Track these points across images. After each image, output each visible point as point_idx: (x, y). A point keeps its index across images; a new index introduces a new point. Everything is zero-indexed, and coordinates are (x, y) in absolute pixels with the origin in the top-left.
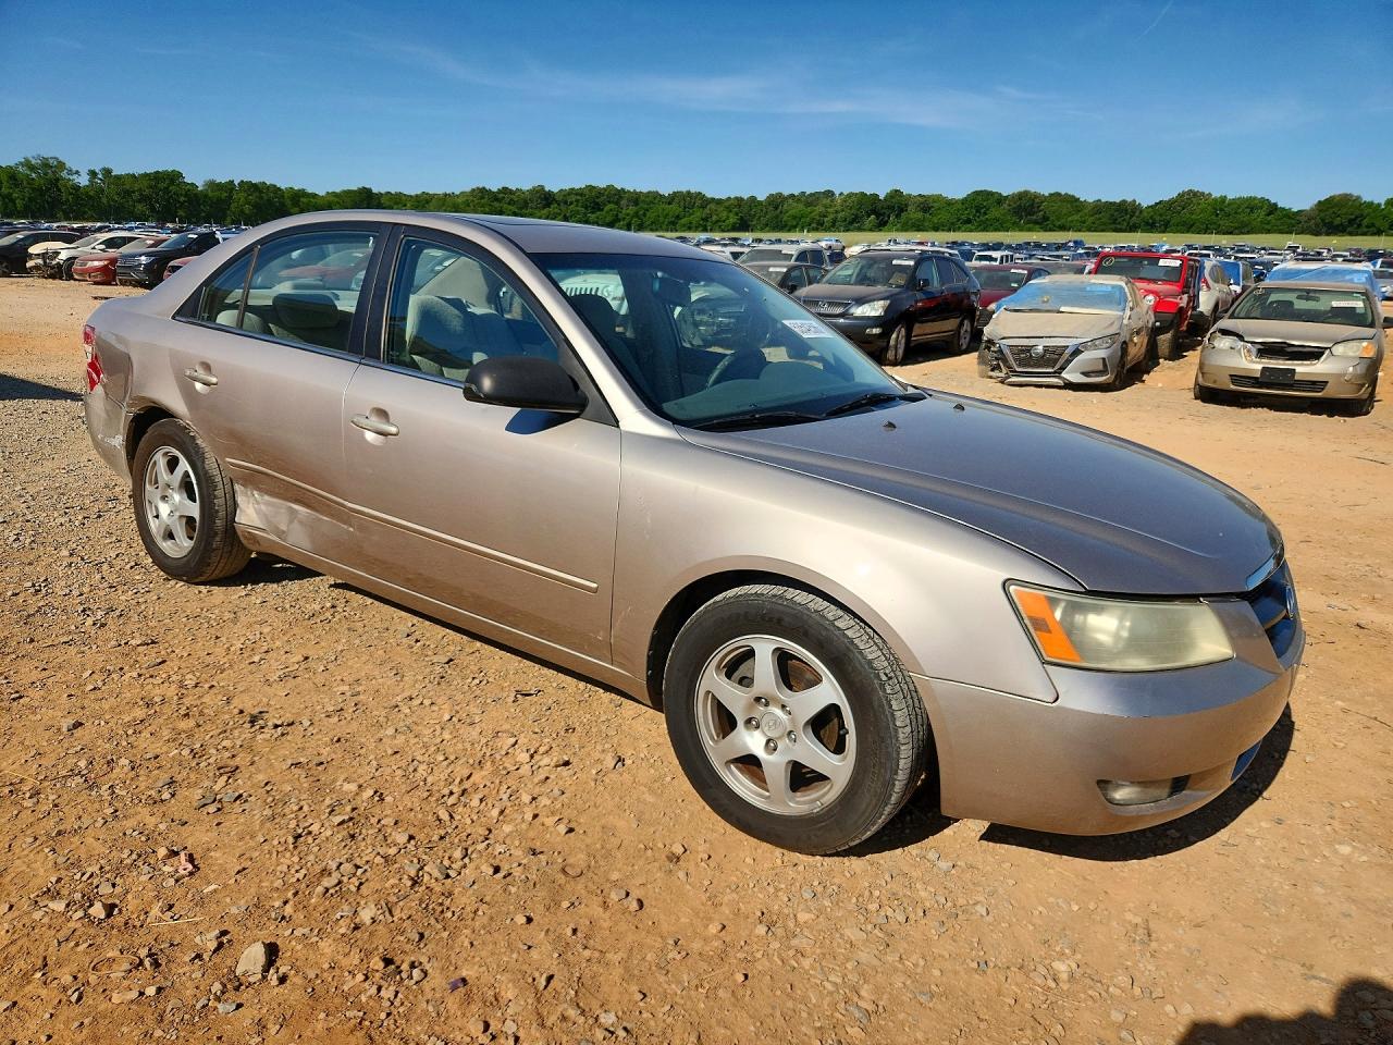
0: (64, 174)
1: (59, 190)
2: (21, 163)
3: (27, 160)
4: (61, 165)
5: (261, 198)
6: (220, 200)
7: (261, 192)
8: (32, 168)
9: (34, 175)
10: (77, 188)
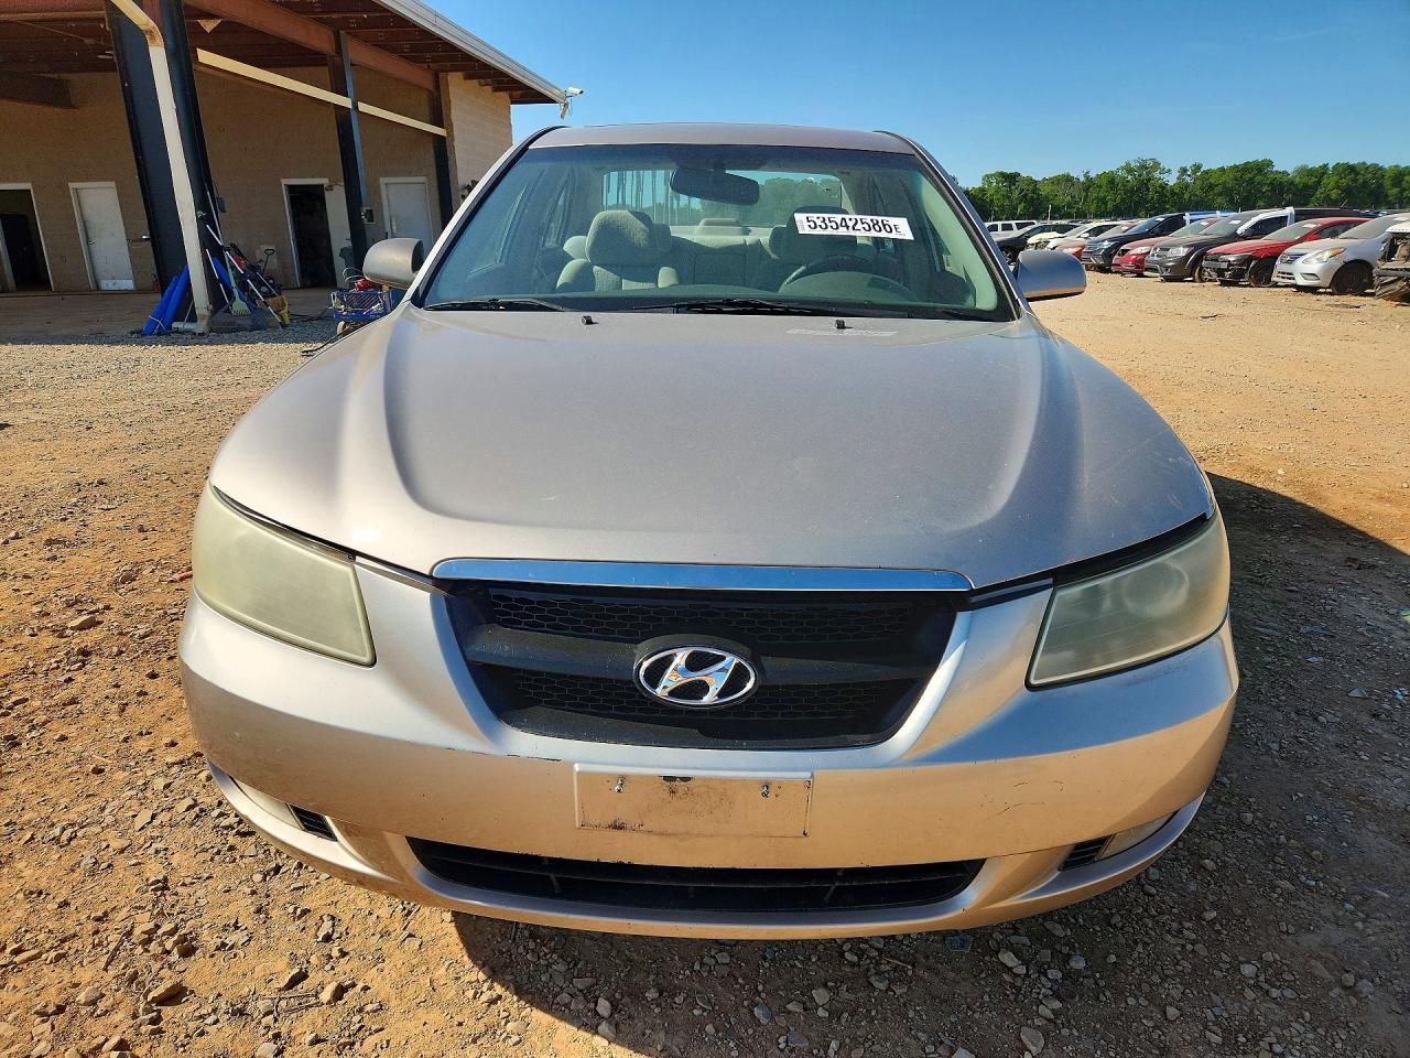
0: (1157, 174)
1: (1148, 189)
2: (1122, 168)
3: (1128, 164)
4: (1157, 165)
5: (1355, 180)
6: (1306, 186)
7: (1357, 174)
8: (1130, 171)
9: (1130, 177)
10: (1163, 186)
